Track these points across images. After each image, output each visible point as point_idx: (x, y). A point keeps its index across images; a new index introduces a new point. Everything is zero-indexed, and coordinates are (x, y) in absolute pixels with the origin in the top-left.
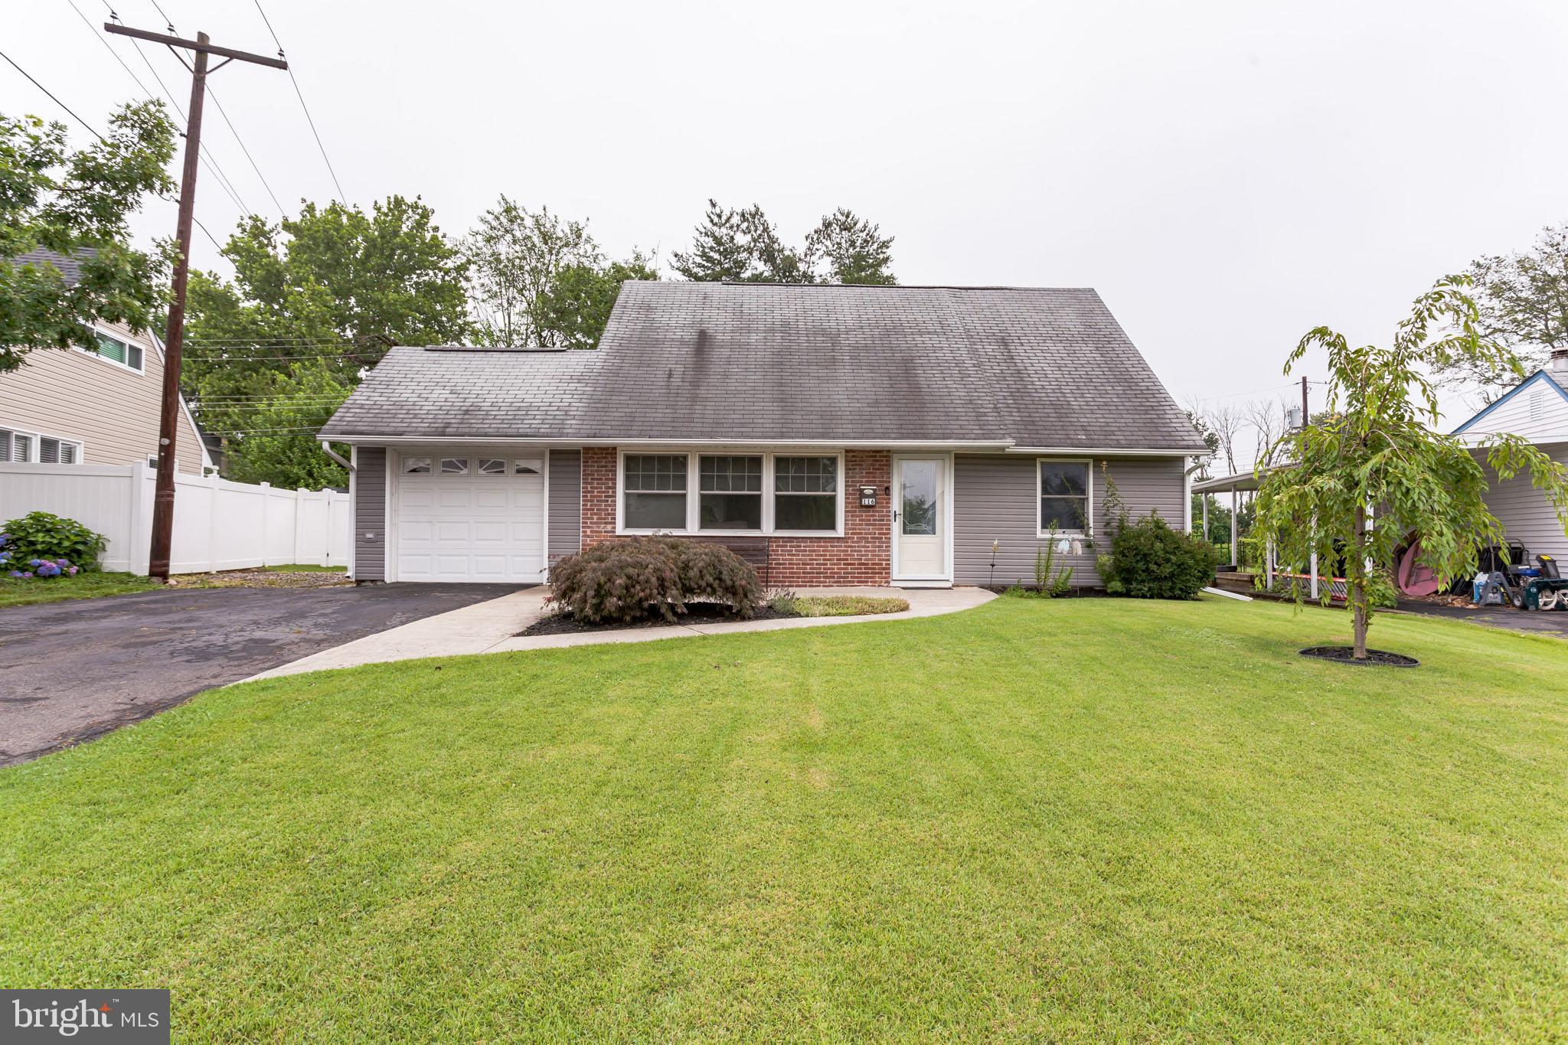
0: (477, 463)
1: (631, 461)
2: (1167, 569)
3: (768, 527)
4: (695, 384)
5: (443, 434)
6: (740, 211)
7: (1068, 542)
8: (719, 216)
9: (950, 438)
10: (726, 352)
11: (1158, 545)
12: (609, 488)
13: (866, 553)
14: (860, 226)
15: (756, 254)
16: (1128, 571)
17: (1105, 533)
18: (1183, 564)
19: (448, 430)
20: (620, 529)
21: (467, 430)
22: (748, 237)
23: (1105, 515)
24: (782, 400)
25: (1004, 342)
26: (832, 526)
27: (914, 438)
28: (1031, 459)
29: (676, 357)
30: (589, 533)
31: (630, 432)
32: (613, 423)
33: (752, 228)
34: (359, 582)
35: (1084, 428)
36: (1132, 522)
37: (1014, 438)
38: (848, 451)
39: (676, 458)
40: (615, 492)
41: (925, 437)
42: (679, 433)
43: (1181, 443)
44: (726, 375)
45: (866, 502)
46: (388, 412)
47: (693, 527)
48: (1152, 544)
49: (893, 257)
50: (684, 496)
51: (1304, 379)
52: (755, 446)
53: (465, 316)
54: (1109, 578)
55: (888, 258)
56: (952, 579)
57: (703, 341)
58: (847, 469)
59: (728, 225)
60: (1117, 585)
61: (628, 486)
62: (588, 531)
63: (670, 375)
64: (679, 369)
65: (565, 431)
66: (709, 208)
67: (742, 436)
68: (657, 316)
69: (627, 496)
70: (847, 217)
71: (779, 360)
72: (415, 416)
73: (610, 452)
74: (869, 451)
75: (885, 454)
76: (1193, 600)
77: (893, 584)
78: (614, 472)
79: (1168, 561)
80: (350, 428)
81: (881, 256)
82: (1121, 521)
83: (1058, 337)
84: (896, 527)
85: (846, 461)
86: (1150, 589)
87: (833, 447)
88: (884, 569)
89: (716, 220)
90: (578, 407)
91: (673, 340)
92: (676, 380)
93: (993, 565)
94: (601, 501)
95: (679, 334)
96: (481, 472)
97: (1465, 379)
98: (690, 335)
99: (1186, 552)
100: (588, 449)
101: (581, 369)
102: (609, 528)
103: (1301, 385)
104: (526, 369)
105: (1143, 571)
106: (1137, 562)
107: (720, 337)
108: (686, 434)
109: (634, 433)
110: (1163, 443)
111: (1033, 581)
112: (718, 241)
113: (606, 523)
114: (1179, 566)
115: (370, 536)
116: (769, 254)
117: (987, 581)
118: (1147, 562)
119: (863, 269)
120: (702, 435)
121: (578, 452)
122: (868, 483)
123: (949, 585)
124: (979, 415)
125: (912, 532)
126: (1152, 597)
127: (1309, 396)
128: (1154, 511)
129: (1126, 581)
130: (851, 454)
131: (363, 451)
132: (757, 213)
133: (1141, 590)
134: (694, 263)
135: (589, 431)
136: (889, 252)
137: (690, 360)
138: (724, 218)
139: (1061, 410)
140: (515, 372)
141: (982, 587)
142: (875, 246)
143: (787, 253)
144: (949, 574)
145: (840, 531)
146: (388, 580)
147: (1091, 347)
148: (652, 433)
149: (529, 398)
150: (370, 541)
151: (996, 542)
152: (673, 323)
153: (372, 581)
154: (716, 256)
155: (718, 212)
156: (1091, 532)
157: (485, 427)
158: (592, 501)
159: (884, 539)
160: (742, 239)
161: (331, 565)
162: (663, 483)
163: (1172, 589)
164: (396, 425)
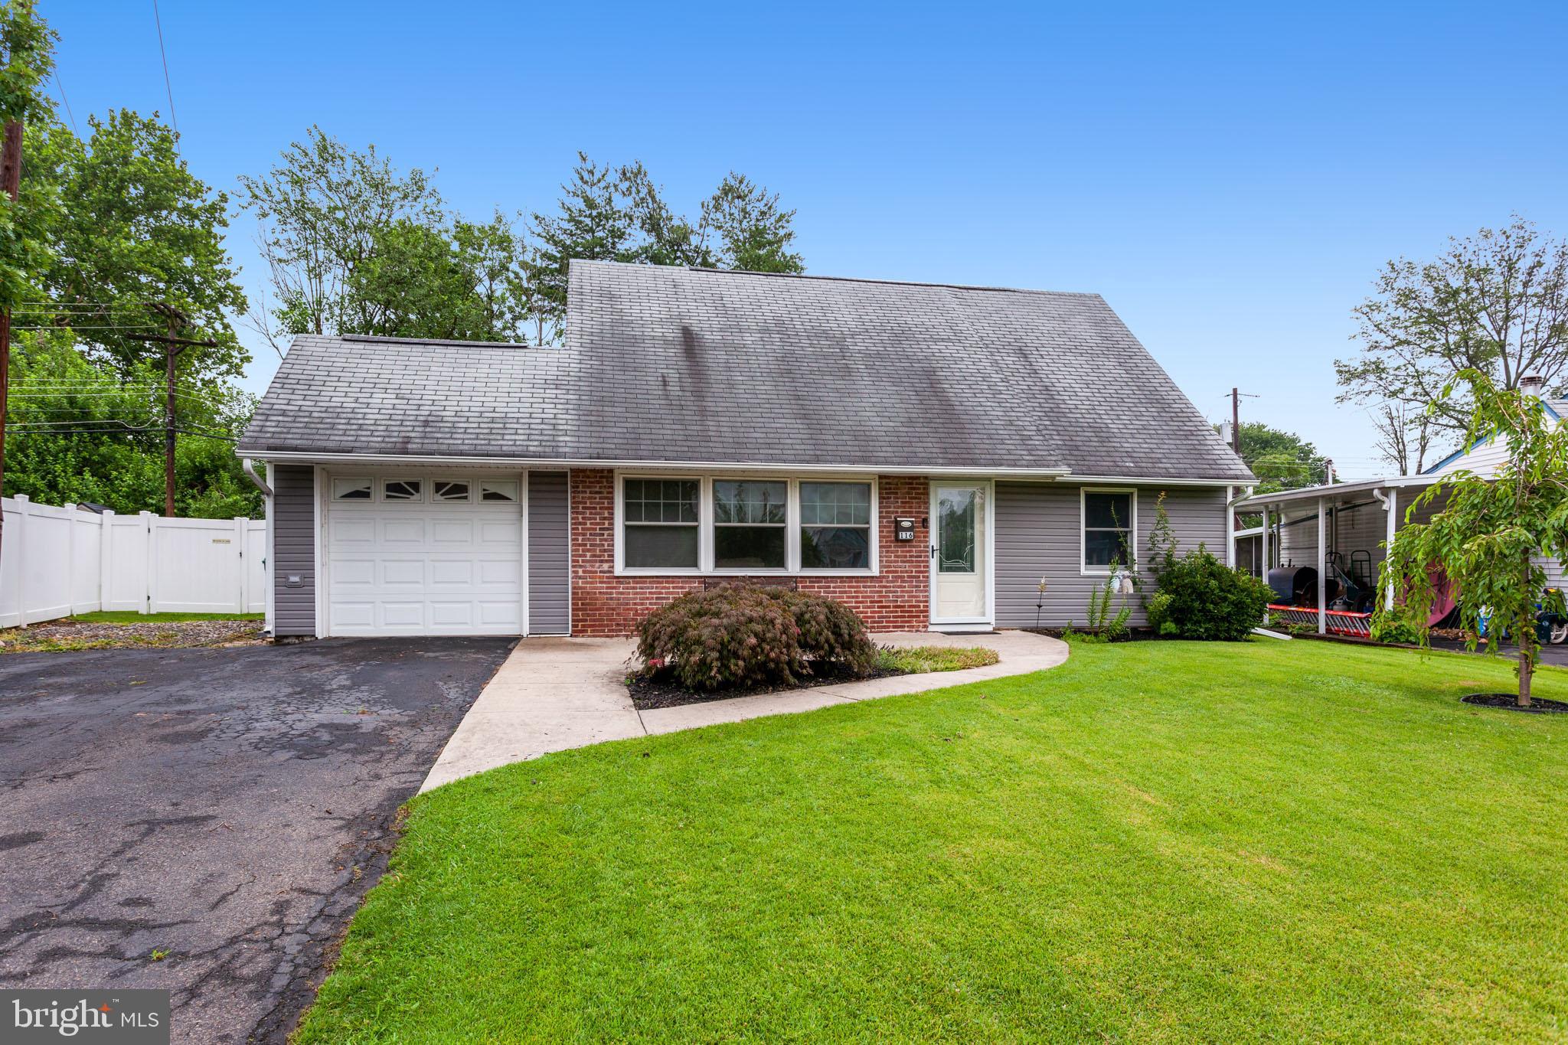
0: (432, 487)
1: (632, 486)
2: (1226, 609)
3: (793, 566)
4: (699, 395)
5: (405, 452)
6: (620, 168)
7: (1120, 581)
8: (591, 172)
9: (1001, 465)
10: (722, 356)
11: (1213, 583)
12: (605, 518)
13: (903, 594)
14: (756, 194)
15: (638, 223)
16: (1181, 610)
17: (1150, 569)
18: (1240, 602)
19: (409, 446)
20: (619, 569)
21: (435, 447)
22: (629, 201)
23: (1150, 549)
24: (805, 417)
25: (1022, 353)
26: (866, 564)
27: (964, 465)
28: (1074, 488)
29: (667, 360)
30: (581, 574)
31: (640, 453)
32: (616, 441)
33: (634, 190)
34: (280, 640)
35: (1129, 455)
36: (1179, 555)
37: (1069, 465)
38: (882, 477)
39: (684, 482)
40: (612, 524)
41: (974, 463)
42: (696, 455)
43: (1229, 472)
44: (731, 385)
45: (903, 535)
46: (321, 420)
47: (707, 565)
48: (1207, 582)
49: (796, 233)
50: (695, 529)
51: (1235, 390)
52: (779, 471)
53: (228, 277)
54: (1163, 618)
55: (790, 235)
56: (993, 622)
57: (690, 341)
58: (881, 498)
59: (602, 184)
60: (1170, 626)
61: (628, 516)
62: (580, 570)
63: (665, 383)
64: (673, 375)
65: (561, 450)
66: (578, 163)
67: (772, 459)
68: (626, 305)
69: (628, 529)
70: (741, 182)
71: (787, 367)
72: (361, 427)
73: (606, 476)
74: (904, 478)
75: (922, 481)
76: (1246, 641)
77: (931, 628)
78: (611, 500)
79: (1225, 599)
80: (278, 442)
81: (782, 232)
82: (1169, 556)
83: (1076, 349)
84: (934, 563)
85: (880, 489)
86: (1206, 630)
87: (868, 473)
88: (922, 612)
89: (586, 176)
90: (567, 420)
91: (653, 338)
92: (674, 389)
93: (1040, 606)
94: (595, 535)
95: (658, 331)
96: (438, 497)
97: (1370, 392)
98: (673, 333)
99: (1243, 591)
100: (577, 472)
101: (554, 371)
102: (606, 567)
103: (1231, 397)
104: (484, 369)
105: (1199, 611)
106: (1192, 600)
107: (708, 336)
108: (707, 455)
109: (645, 453)
110: (1212, 472)
111: (1086, 623)
112: (590, 204)
113: (602, 561)
114: (1236, 605)
115: (294, 579)
116: (653, 224)
117: (1033, 623)
118: (1204, 602)
119: (761, 246)
120: (726, 457)
121: (564, 475)
122: (905, 514)
123: (990, 628)
124: (1025, 439)
125: (950, 569)
126: (1207, 639)
127: (1239, 409)
128: (1202, 545)
129: (1178, 621)
130: (884, 481)
131: (283, 471)
132: (639, 172)
133: (1195, 631)
134: (560, 229)
135: (590, 451)
136: (790, 228)
137: (683, 364)
138: (598, 175)
139: (1102, 434)
140: (471, 372)
141: (1024, 630)
142: (773, 220)
143: (676, 222)
144: (991, 617)
145: (875, 569)
146: (320, 634)
147: (1113, 362)
148: (668, 454)
149: (501, 408)
150: (294, 585)
151: (1043, 581)
152: (646, 315)
153: (298, 637)
154: (588, 221)
155: (590, 168)
156: (1136, 568)
157: (457, 442)
158: (584, 535)
159: (921, 579)
160: (621, 203)
161: (153, 611)
162: (671, 512)
163: (1228, 631)
164: (336, 439)
